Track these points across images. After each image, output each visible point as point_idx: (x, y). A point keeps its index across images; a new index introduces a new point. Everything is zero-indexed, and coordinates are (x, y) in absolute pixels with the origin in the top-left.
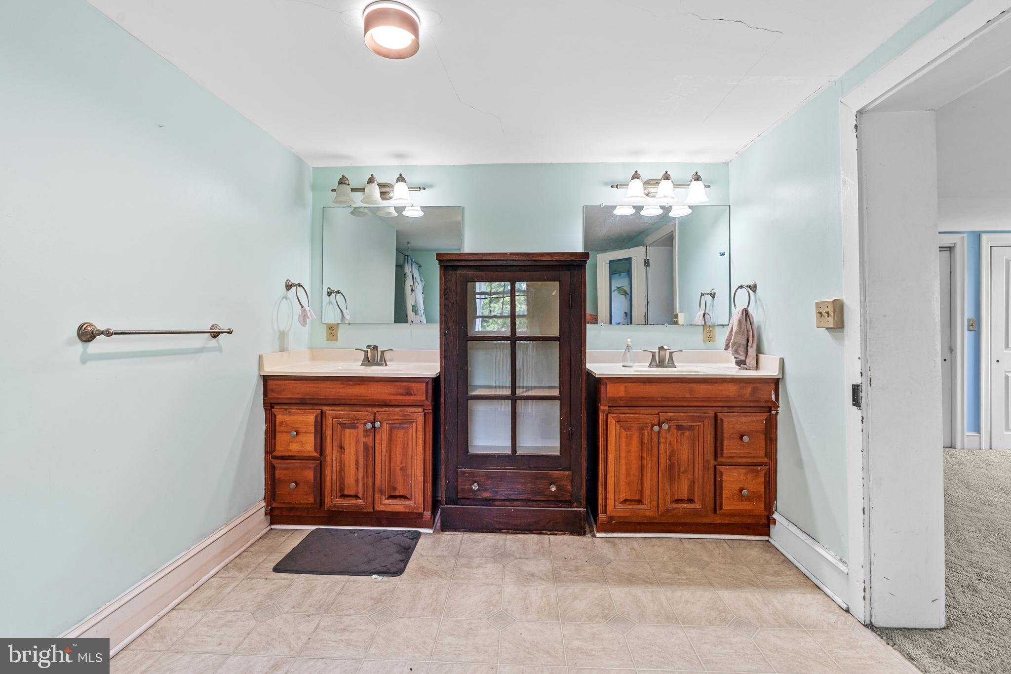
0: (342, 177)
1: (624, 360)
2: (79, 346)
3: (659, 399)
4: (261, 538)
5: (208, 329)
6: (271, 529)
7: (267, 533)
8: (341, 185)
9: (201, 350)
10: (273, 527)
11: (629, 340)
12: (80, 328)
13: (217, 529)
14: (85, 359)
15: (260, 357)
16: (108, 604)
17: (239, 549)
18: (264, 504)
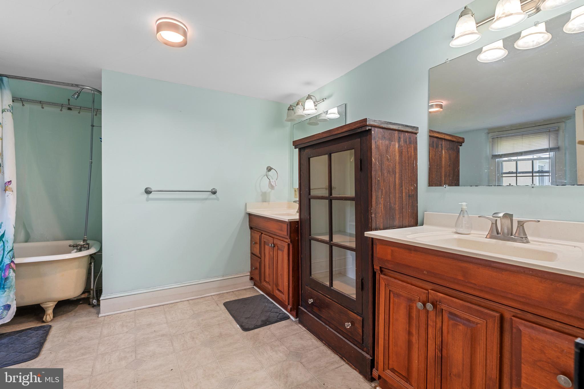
0: (290, 106)
1: (456, 226)
2: (146, 195)
3: (425, 272)
4: (245, 289)
5: (210, 190)
6: (253, 287)
7: (249, 288)
8: (289, 111)
9: (206, 199)
10: (255, 287)
11: (464, 204)
12: (146, 189)
13: (218, 277)
14: (148, 200)
15: (246, 204)
16: (159, 287)
17: (230, 290)
18: (249, 274)
